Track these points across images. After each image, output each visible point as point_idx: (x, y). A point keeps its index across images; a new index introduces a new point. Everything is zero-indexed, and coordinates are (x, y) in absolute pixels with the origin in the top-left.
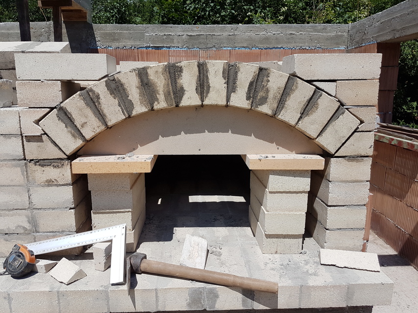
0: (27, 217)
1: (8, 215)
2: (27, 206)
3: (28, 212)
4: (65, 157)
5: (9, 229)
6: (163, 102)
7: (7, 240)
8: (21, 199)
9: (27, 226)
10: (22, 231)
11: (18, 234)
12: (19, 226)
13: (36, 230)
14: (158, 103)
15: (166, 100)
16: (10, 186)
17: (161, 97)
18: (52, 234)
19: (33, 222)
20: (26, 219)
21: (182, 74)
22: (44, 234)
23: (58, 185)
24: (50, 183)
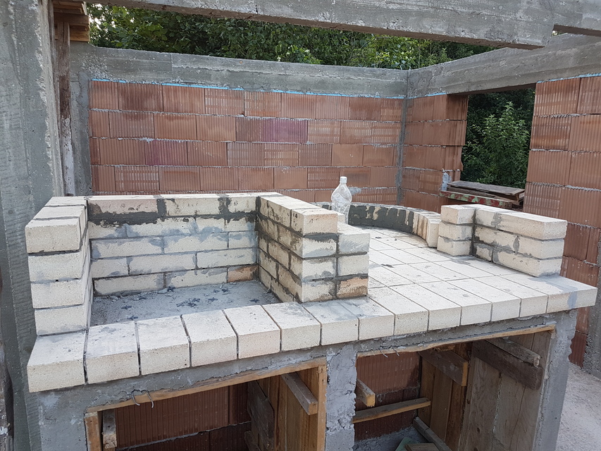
5: (316, 275)
7: (314, 286)
9: (331, 271)
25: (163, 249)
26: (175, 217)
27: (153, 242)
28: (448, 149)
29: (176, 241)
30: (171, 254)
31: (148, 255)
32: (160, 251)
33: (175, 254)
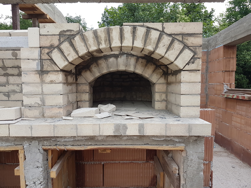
0: (40, 98)
1: (31, 97)
2: (40, 92)
3: (41, 96)
4: (60, 70)
5: (31, 104)
6: (104, 45)
7: (30, 110)
8: (38, 90)
9: (40, 103)
10: (37, 105)
11: (35, 107)
12: (36, 103)
13: (44, 105)
14: (102, 45)
15: (105, 43)
16: (33, 83)
17: (103, 42)
18: (51, 107)
19: (43, 101)
20: (40, 99)
21: (113, 32)
22: (47, 107)
23: (55, 83)
24: (52, 82)
25: (9, 99)
26: (13, 84)
27: (5, 95)
28: (226, 73)
29: (14, 95)
30: (12, 101)
31: (3, 100)
32: (8, 99)
33: (14, 101)
